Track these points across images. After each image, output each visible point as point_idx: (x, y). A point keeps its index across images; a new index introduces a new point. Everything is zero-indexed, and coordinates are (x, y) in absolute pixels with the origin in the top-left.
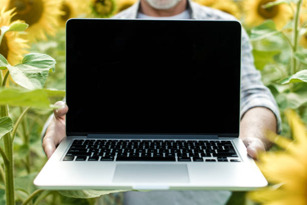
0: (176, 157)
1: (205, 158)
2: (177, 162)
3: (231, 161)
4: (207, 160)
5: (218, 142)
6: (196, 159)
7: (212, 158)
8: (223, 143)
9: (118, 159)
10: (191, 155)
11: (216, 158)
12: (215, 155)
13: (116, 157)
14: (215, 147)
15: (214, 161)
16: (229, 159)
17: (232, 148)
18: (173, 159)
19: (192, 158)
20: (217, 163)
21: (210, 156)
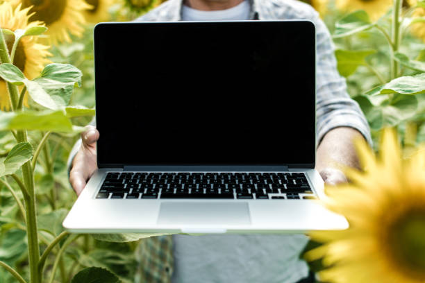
0: (235, 194)
1: (270, 195)
2: (235, 200)
3: (304, 198)
4: (273, 198)
5: (288, 175)
6: (260, 195)
7: (280, 194)
8: (295, 176)
9: (162, 197)
10: (253, 191)
11: (284, 195)
12: (283, 191)
13: (160, 194)
14: (284, 181)
15: (282, 198)
16: (301, 195)
17: (306, 181)
18: (231, 197)
19: (254, 195)
20: (286, 201)
21: (277, 192)
